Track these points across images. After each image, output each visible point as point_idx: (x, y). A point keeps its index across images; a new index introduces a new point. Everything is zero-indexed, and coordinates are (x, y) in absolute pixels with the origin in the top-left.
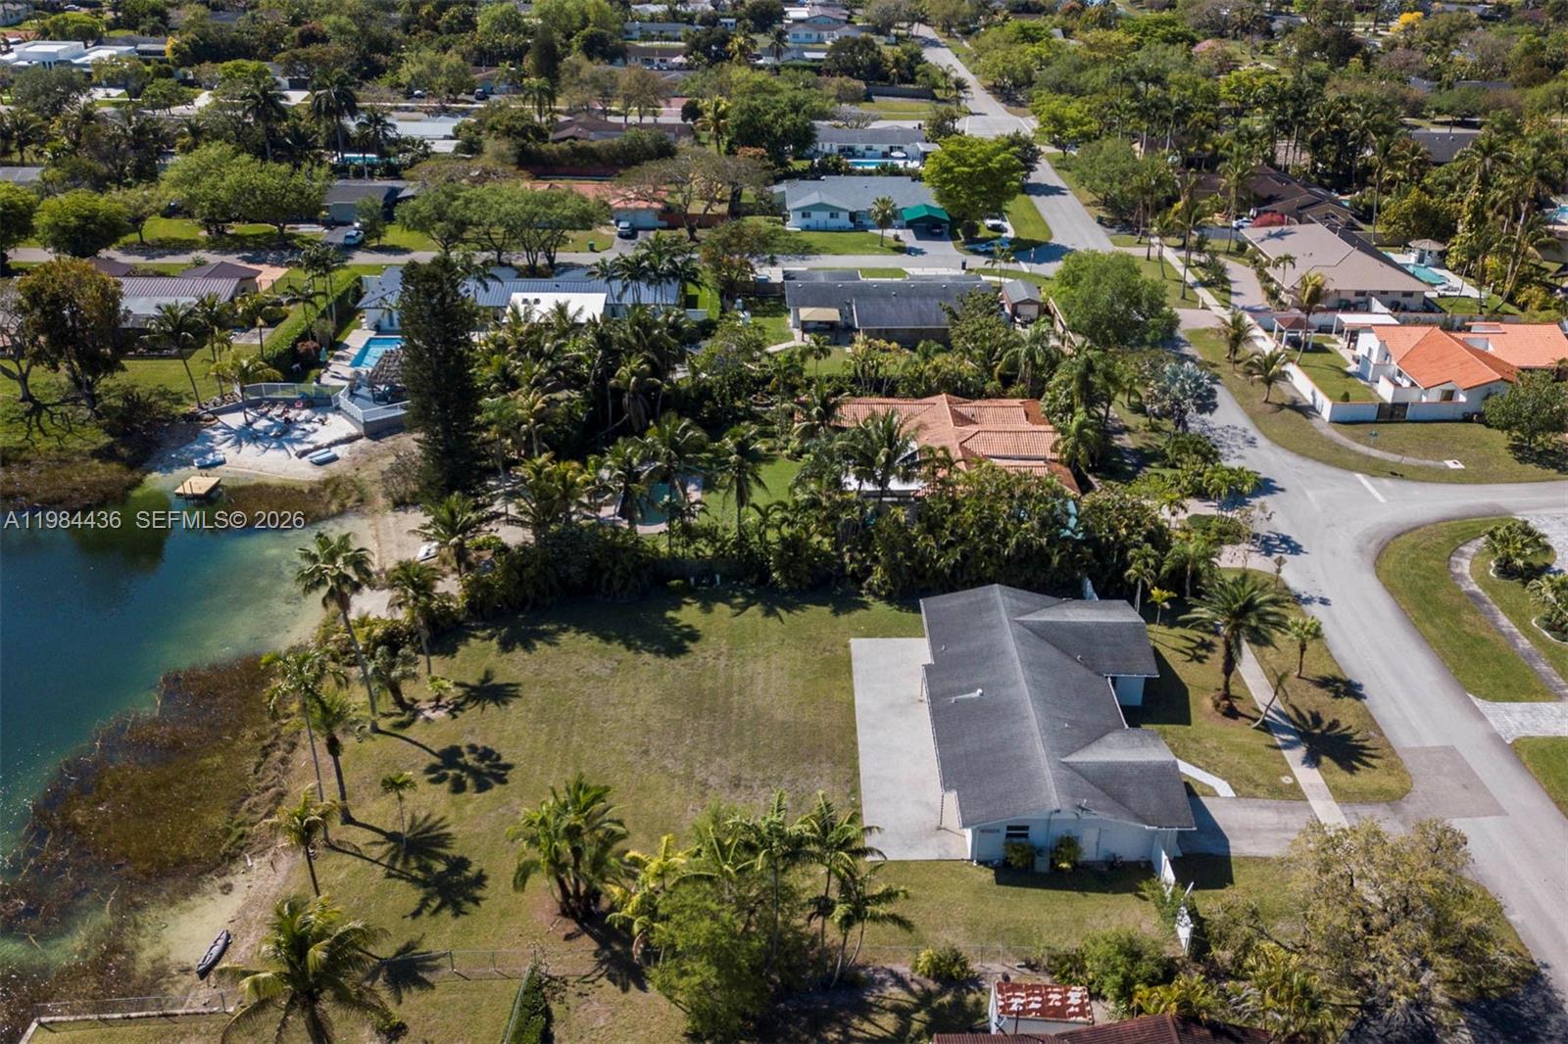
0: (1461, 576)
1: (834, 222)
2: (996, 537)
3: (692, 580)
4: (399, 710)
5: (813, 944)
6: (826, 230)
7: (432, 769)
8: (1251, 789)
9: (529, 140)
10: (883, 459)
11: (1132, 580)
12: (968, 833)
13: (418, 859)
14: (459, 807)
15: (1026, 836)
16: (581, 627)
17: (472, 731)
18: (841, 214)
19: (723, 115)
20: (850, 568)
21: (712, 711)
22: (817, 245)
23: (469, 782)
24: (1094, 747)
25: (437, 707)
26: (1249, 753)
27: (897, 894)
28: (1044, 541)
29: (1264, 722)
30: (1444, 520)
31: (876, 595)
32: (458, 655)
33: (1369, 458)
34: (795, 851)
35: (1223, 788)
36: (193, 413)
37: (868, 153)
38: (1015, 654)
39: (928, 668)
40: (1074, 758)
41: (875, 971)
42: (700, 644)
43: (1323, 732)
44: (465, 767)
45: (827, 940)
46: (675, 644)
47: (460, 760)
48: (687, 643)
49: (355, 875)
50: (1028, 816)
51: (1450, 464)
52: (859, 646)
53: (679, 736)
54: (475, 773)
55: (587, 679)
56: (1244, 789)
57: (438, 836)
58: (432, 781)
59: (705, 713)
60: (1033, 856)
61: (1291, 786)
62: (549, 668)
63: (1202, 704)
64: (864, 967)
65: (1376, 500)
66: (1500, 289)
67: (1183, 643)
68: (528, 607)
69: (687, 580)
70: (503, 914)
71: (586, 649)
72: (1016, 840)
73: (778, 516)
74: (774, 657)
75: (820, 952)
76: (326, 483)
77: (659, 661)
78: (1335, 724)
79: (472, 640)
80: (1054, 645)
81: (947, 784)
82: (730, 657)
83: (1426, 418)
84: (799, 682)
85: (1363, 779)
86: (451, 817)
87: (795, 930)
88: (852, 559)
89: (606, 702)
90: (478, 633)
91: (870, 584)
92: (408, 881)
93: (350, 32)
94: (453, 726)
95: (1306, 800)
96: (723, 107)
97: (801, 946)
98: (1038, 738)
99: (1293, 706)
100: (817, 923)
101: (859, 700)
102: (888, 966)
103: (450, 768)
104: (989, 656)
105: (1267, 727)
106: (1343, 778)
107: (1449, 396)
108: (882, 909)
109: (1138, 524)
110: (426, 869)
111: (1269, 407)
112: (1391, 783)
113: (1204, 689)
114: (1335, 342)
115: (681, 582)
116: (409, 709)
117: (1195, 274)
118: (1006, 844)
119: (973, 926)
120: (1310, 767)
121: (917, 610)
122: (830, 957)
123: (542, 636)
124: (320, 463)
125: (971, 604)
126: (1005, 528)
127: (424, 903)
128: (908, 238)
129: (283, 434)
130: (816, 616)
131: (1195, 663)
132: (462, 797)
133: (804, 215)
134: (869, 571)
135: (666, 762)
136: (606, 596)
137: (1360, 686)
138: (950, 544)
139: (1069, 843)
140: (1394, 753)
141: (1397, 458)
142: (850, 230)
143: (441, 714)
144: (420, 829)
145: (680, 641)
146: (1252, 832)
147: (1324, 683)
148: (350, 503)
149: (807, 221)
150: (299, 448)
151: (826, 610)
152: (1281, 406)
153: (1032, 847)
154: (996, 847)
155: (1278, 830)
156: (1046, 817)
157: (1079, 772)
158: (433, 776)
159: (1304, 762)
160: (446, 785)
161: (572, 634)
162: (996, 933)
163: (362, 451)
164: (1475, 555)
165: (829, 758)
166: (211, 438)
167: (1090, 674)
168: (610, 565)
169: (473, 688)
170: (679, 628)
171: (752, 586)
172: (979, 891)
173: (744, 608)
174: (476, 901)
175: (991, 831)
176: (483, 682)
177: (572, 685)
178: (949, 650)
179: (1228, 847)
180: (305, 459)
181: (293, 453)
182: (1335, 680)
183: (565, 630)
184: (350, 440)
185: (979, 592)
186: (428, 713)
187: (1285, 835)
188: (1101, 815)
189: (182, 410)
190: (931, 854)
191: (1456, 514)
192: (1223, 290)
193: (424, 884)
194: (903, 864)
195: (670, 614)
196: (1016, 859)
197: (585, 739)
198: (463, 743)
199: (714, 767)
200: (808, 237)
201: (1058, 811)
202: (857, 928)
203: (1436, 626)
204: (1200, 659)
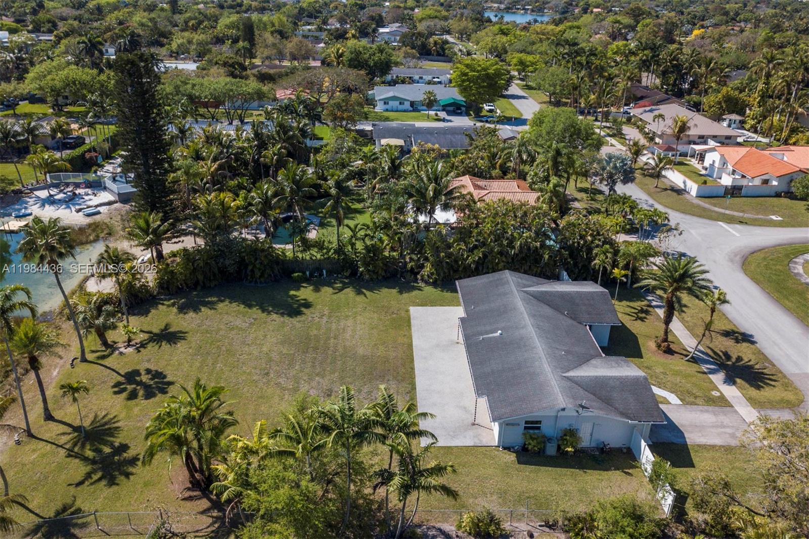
0: (798, 274)
1: (401, 107)
2: (505, 243)
3: (308, 273)
4: (104, 349)
5: (380, 508)
6: (397, 111)
7: (117, 384)
8: (692, 399)
9: (236, 69)
10: (431, 193)
11: (597, 267)
12: (496, 427)
13: (92, 445)
14: (129, 409)
15: (539, 428)
16: (233, 299)
17: (149, 361)
18: (405, 102)
19: (341, 55)
20: (409, 266)
21: (316, 349)
22: (391, 118)
23: (141, 393)
24: (584, 367)
25: (129, 346)
26: (687, 376)
27: (445, 468)
28: (538, 244)
29: (692, 358)
30: (779, 245)
31: (427, 283)
32: (150, 315)
33: (724, 214)
34: (364, 432)
35: (673, 399)
36: (19, 190)
37: (421, 81)
38: (523, 309)
39: (462, 320)
40: (571, 374)
41: (428, 529)
42: (311, 310)
43: (734, 363)
44: (140, 383)
45: (390, 505)
46: (295, 310)
47: (138, 378)
48: (303, 309)
49: (44, 455)
50: (541, 413)
51: (774, 217)
52: (415, 312)
53: (291, 365)
54: (146, 387)
55: (232, 329)
56: (687, 399)
57: (110, 429)
58: (116, 393)
59: (310, 350)
60: (544, 442)
61: (719, 397)
62: (208, 323)
63: (649, 346)
64: (420, 526)
65: (734, 235)
66: (778, 137)
67: (628, 310)
68: (199, 288)
69: (304, 273)
70: (146, 485)
71: (235, 311)
72: (531, 431)
73: (362, 233)
74: (359, 317)
75: (384, 514)
76: (90, 225)
77: (282, 319)
78: (739, 359)
79: (160, 306)
80: (549, 305)
81: (479, 392)
82: (330, 317)
83: (753, 195)
84: (375, 332)
85: (767, 393)
86: (122, 416)
87: (364, 497)
88: (411, 259)
89: (243, 343)
90: (165, 302)
91: (422, 276)
92: (82, 460)
93: (148, 26)
94: (137, 357)
95: (732, 406)
96: (341, 51)
97: (371, 510)
98: (544, 360)
99: (709, 348)
100: (382, 491)
101: (415, 342)
102: (438, 525)
103: (130, 384)
104: (505, 311)
105: (695, 360)
106: (753, 392)
107: (766, 182)
108: (433, 481)
109: (598, 234)
110: (98, 451)
111: (659, 190)
112: (790, 396)
113: (648, 337)
114: (690, 161)
115: (300, 274)
116: (111, 347)
117: (604, 131)
118: (524, 434)
119: (503, 494)
120: (729, 385)
121: (455, 290)
122: (393, 518)
123: (206, 304)
124: (89, 215)
125: (491, 282)
126: (512, 235)
127: (88, 476)
128: (442, 115)
129: (71, 200)
130: (388, 295)
131: (639, 321)
132: (133, 402)
133: (385, 103)
134: (422, 267)
135: (280, 380)
136: (251, 282)
137: (751, 336)
138: (475, 247)
139: (570, 434)
140: (785, 377)
141: (741, 214)
142: (411, 111)
143: (130, 350)
144: (98, 424)
145: (298, 308)
146: (701, 428)
147: (727, 334)
148: (102, 235)
149: (386, 107)
150: (78, 207)
151: (394, 291)
152: (666, 189)
153: (544, 436)
154: (517, 436)
155: (717, 427)
156: (554, 414)
157: (576, 383)
158: (116, 389)
159: (725, 382)
160: (124, 395)
161: (227, 303)
162: (520, 499)
163: (116, 209)
164: (803, 263)
165: (395, 378)
166: (27, 203)
167: (575, 323)
168: (253, 260)
169: (156, 335)
170: (298, 301)
171: (346, 278)
172: (505, 470)
173: (341, 290)
174: (127, 475)
175: (513, 425)
176: (162, 331)
177: (221, 333)
178: (477, 309)
179: (684, 438)
180: (81, 214)
181: (73, 209)
182: (734, 332)
183: (222, 301)
184: (110, 203)
185: (496, 276)
186: (122, 350)
187: (723, 430)
188: (595, 413)
189: (12, 188)
190: (468, 442)
191: (785, 242)
192: (621, 138)
193: (93, 462)
194: (448, 449)
195: (292, 293)
196: (532, 445)
197: (225, 365)
198: (142, 368)
199: (314, 384)
200: (386, 114)
201: (563, 409)
202: (413, 496)
203: (792, 302)
204: (642, 319)
